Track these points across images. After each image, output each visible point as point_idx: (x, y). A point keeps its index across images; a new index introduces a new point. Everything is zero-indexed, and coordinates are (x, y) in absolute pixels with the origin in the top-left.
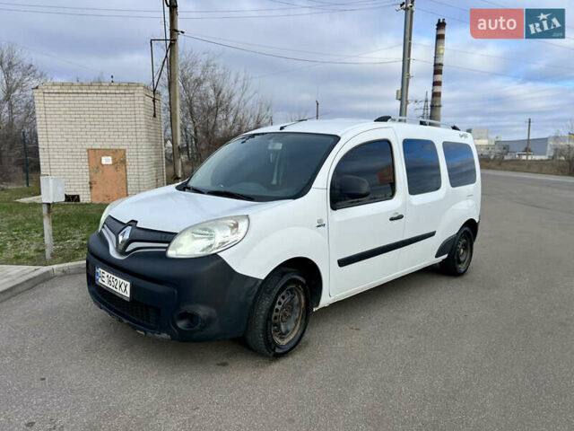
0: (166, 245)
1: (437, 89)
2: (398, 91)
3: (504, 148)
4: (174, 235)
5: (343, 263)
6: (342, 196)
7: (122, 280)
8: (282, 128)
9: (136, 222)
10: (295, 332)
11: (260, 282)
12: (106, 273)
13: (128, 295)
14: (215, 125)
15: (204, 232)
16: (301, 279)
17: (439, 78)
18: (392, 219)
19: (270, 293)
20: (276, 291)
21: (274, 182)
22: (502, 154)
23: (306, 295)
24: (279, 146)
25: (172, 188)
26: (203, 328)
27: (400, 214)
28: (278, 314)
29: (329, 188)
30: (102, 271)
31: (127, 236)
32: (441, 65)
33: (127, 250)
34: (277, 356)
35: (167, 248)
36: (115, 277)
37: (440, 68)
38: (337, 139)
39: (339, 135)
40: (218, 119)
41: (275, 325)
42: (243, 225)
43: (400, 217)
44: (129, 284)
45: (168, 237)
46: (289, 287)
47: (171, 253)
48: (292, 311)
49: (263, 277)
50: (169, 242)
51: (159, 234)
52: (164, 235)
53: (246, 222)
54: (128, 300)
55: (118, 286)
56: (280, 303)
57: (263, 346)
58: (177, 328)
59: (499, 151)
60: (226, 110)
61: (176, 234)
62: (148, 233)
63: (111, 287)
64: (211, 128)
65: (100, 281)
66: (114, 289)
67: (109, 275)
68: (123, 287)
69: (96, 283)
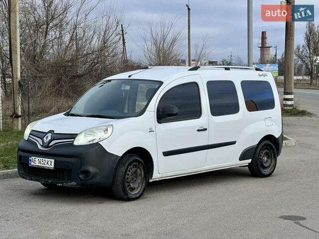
0: (73, 140)
4: (76, 135)
5: (166, 154)
6: (163, 116)
7: (48, 160)
8: (130, 76)
9: (53, 131)
10: (139, 190)
11: (119, 158)
12: (37, 158)
13: (53, 166)
14: (45, 46)
15: (90, 133)
16: (141, 160)
18: (198, 131)
19: (124, 164)
20: (127, 164)
21: (126, 111)
23: (144, 170)
24: (128, 88)
25: (61, 115)
26: (93, 178)
27: (205, 127)
28: (128, 176)
29: (156, 111)
30: (34, 158)
31: (49, 138)
33: (50, 145)
34: (129, 199)
35: (73, 141)
36: (44, 159)
38: (161, 83)
39: (163, 81)
40: (49, 37)
41: (127, 182)
42: (110, 130)
43: (205, 130)
44: (53, 160)
45: (74, 136)
46: (134, 163)
47: (76, 143)
48: (136, 177)
49: (120, 155)
50: (74, 138)
52: (71, 135)
53: (112, 127)
54: (53, 169)
55: (46, 163)
56: (130, 171)
57: (122, 191)
58: (80, 178)
60: (60, 26)
61: (77, 134)
62: (61, 135)
63: (41, 165)
64: (38, 50)
65: (32, 163)
66: (43, 165)
67: (40, 159)
68: (49, 163)
69: (30, 165)
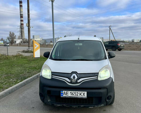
0: (97, 77)
1: (22, 22)
2: (27, 24)
3: (45, 41)
4: (98, 73)
7: (81, 92)
9: (76, 72)
12: (70, 92)
13: (86, 96)
17: (22, 19)
22: (44, 43)
30: (66, 92)
31: (76, 77)
32: (22, 15)
33: (79, 82)
36: (76, 92)
37: (22, 16)
44: (86, 92)
47: (99, 79)
51: (91, 74)
54: (86, 98)
55: (79, 95)
59: (43, 42)
63: (74, 96)
65: (64, 95)
66: (76, 96)
67: (72, 92)
68: (82, 94)
69: (61, 97)
